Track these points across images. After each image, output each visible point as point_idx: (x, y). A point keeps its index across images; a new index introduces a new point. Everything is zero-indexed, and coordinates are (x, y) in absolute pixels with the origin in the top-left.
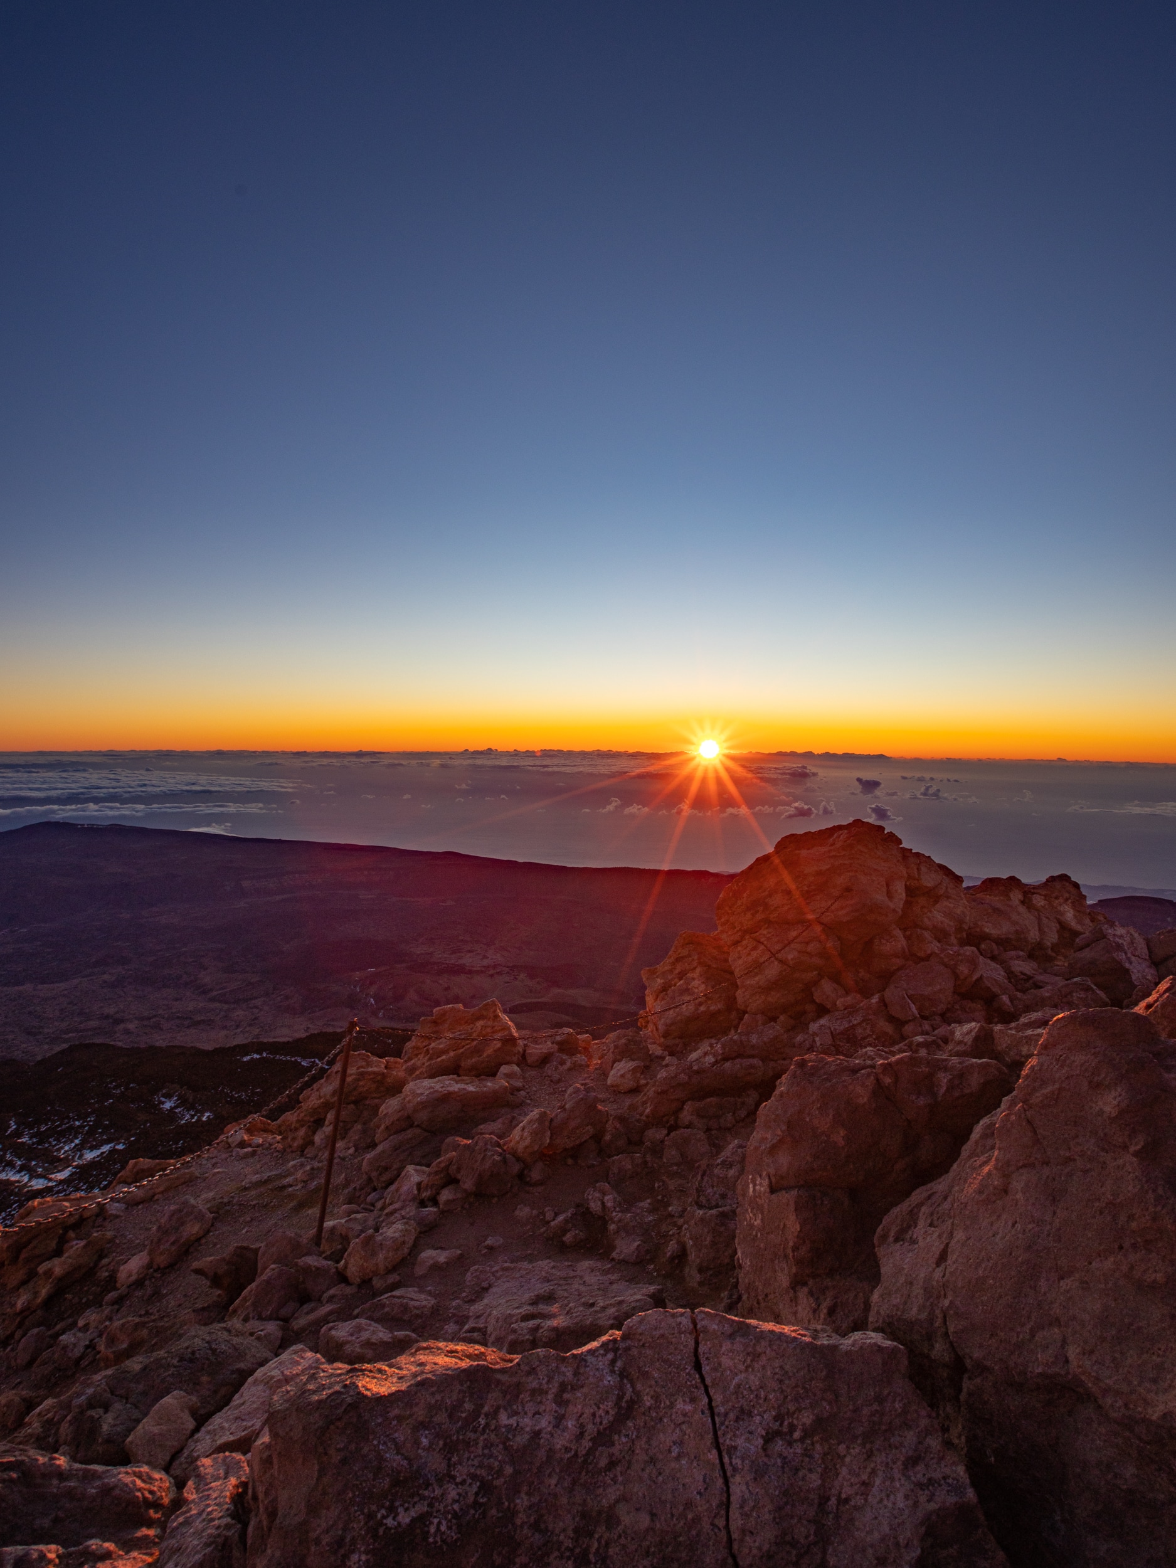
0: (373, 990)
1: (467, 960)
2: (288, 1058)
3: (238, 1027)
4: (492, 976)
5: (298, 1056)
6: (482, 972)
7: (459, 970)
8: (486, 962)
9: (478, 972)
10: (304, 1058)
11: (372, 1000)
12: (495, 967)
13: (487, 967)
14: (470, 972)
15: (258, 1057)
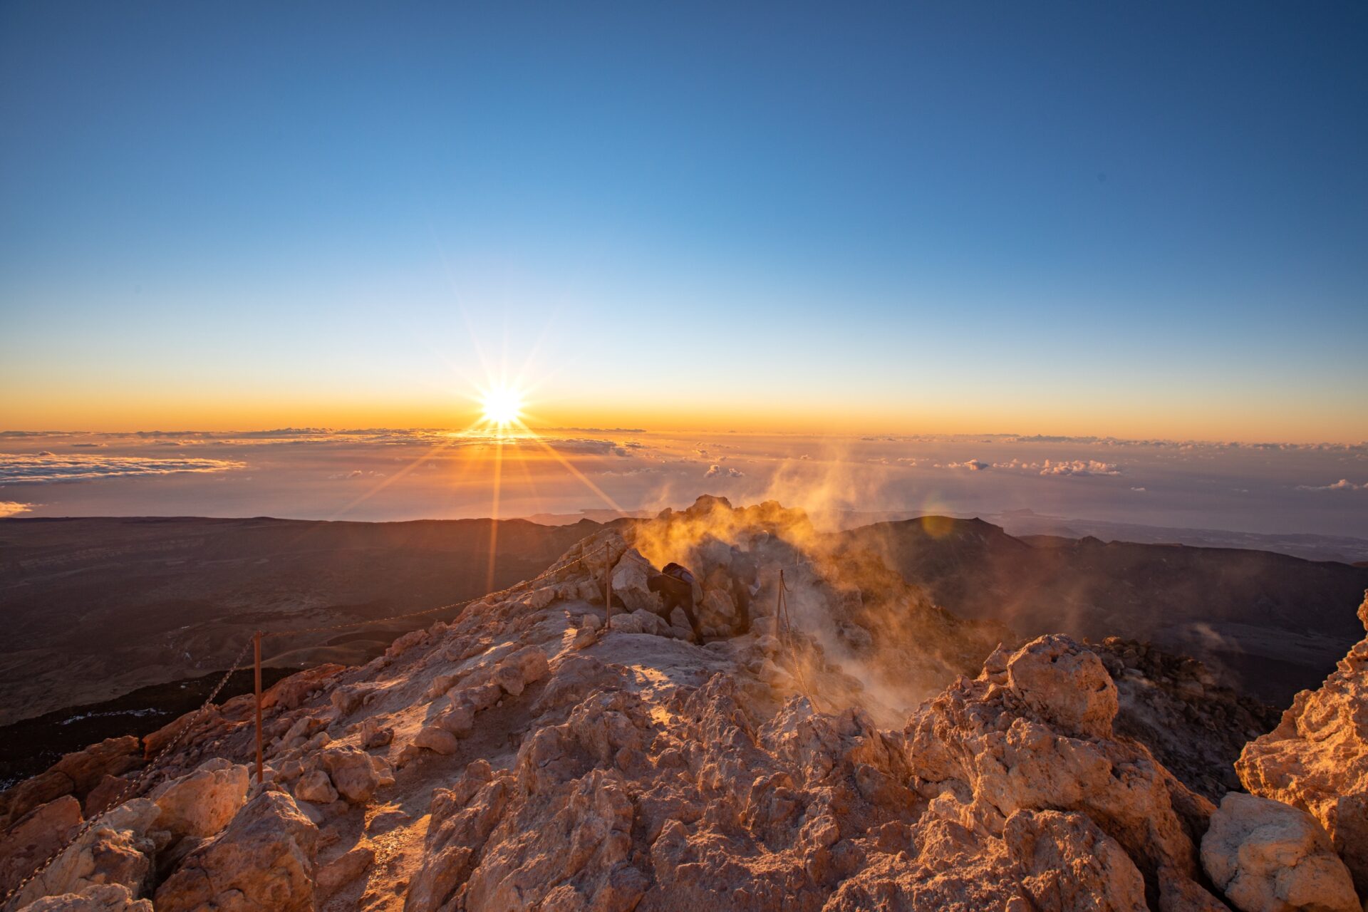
0: (188, 645)
1: (284, 608)
2: (119, 713)
3: (25, 702)
4: (309, 618)
5: (130, 709)
6: (301, 615)
7: (279, 616)
8: (302, 608)
9: (296, 617)
10: (137, 710)
11: (187, 654)
12: (311, 610)
13: (304, 611)
14: (288, 617)
15: (82, 718)
